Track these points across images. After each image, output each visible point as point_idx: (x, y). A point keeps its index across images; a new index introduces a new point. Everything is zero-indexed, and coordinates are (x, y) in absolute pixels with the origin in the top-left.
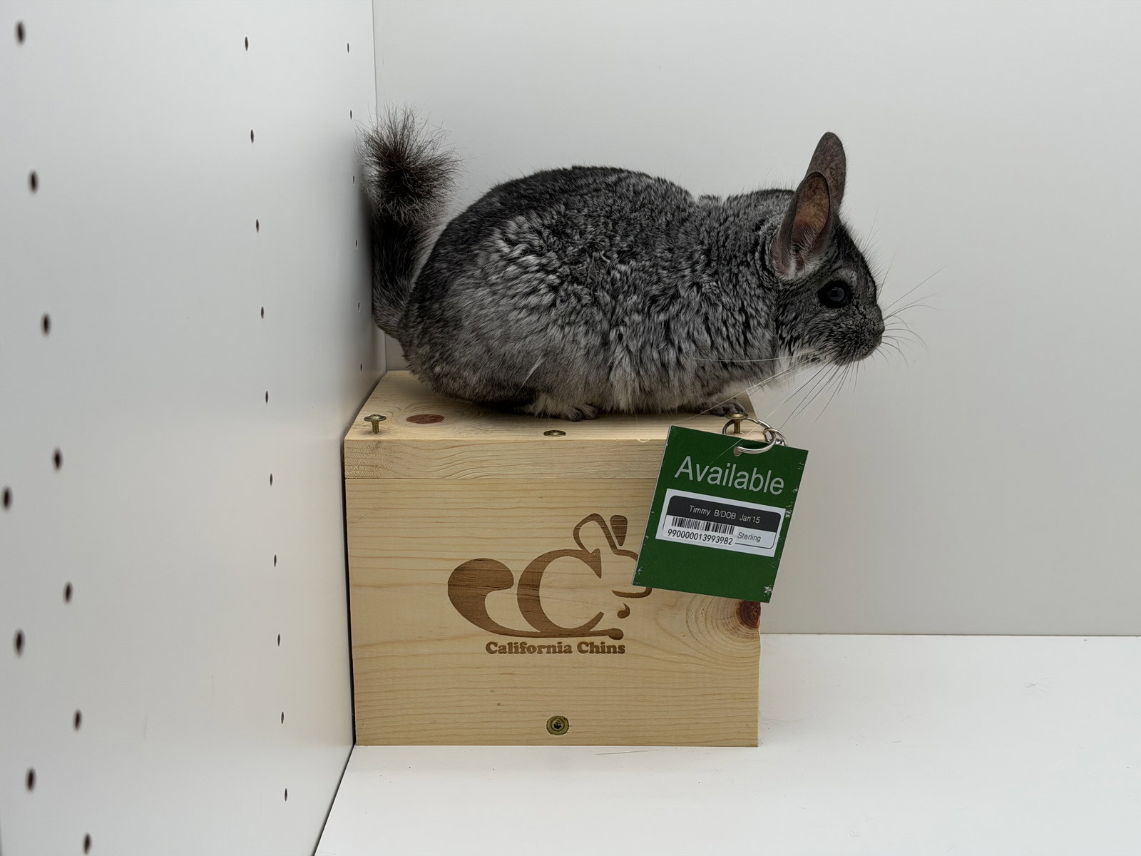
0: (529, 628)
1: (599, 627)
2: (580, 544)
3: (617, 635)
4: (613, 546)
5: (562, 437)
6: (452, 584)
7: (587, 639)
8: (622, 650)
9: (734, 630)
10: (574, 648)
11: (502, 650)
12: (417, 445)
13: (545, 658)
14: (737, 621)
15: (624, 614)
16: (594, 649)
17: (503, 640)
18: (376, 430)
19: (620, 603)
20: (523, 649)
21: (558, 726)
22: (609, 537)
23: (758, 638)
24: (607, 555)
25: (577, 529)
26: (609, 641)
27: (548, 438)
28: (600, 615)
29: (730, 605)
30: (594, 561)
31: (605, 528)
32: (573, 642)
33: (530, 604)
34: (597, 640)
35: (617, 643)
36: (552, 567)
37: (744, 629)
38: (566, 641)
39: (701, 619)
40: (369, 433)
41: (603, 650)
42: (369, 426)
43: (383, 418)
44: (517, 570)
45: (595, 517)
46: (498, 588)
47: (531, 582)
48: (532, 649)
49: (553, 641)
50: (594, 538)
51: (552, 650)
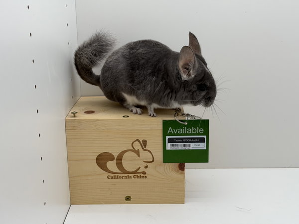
0: (119, 171)
1: (139, 171)
2: (134, 148)
3: (144, 173)
4: (143, 148)
5: (128, 118)
6: (96, 160)
7: (136, 174)
8: (146, 177)
9: (177, 171)
10: (132, 177)
11: (112, 178)
12: (87, 121)
13: (124, 180)
14: (178, 169)
15: (146, 167)
16: (138, 177)
17: (112, 175)
18: (75, 116)
19: (145, 164)
20: (118, 177)
21: (128, 199)
22: (142, 146)
23: (184, 173)
24: (141, 151)
25: (133, 143)
26: (142, 175)
27: (124, 118)
28: (140, 168)
29: (176, 165)
30: (138, 153)
31: (140, 143)
32: (132, 175)
33: (119, 165)
34: (139, 175)
35: (144, 175)
36: (126, 155)
37: (180, 171)
38: (130, 175)
39: (168, 168)
40: (73, 117)
41: (140, 177)
42: (73, 115)
43: (77, 113)
44: (116, 155)
45: (137, 140)
46: (110, 160)
47: (120, 158)
48: (120, 177)
49: (126, 175)
50: (137, 146)
51: (126, 177)
